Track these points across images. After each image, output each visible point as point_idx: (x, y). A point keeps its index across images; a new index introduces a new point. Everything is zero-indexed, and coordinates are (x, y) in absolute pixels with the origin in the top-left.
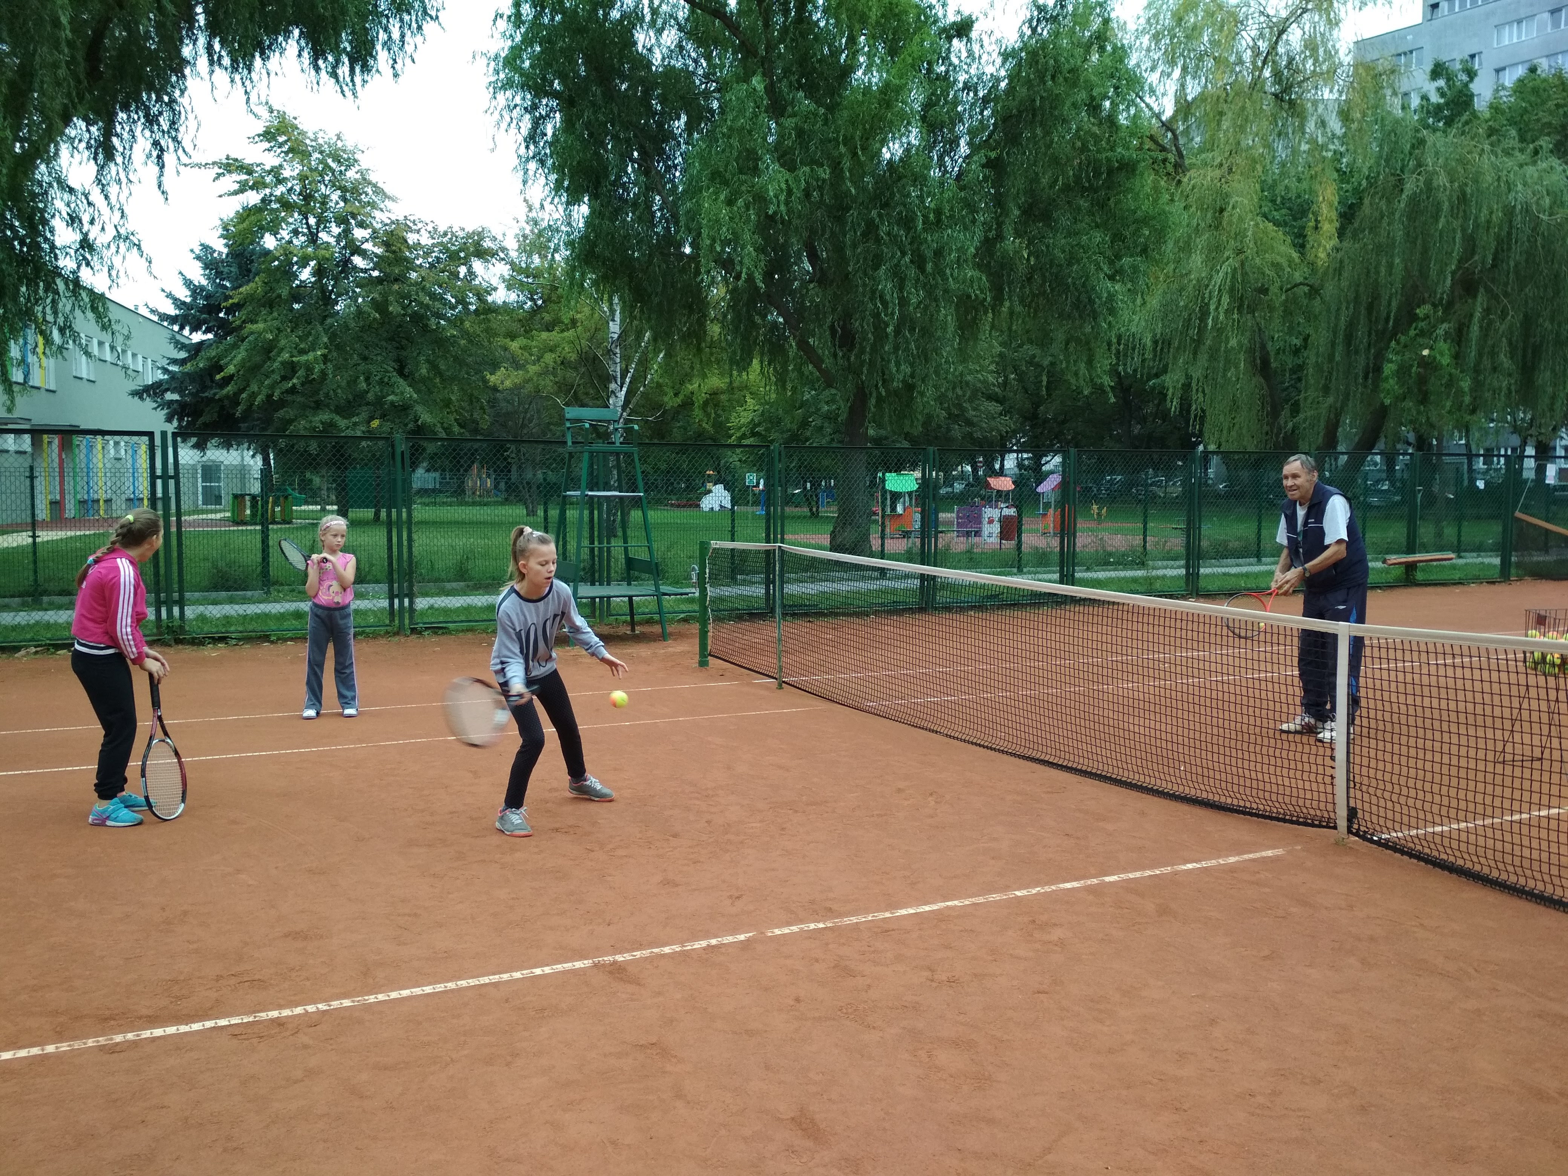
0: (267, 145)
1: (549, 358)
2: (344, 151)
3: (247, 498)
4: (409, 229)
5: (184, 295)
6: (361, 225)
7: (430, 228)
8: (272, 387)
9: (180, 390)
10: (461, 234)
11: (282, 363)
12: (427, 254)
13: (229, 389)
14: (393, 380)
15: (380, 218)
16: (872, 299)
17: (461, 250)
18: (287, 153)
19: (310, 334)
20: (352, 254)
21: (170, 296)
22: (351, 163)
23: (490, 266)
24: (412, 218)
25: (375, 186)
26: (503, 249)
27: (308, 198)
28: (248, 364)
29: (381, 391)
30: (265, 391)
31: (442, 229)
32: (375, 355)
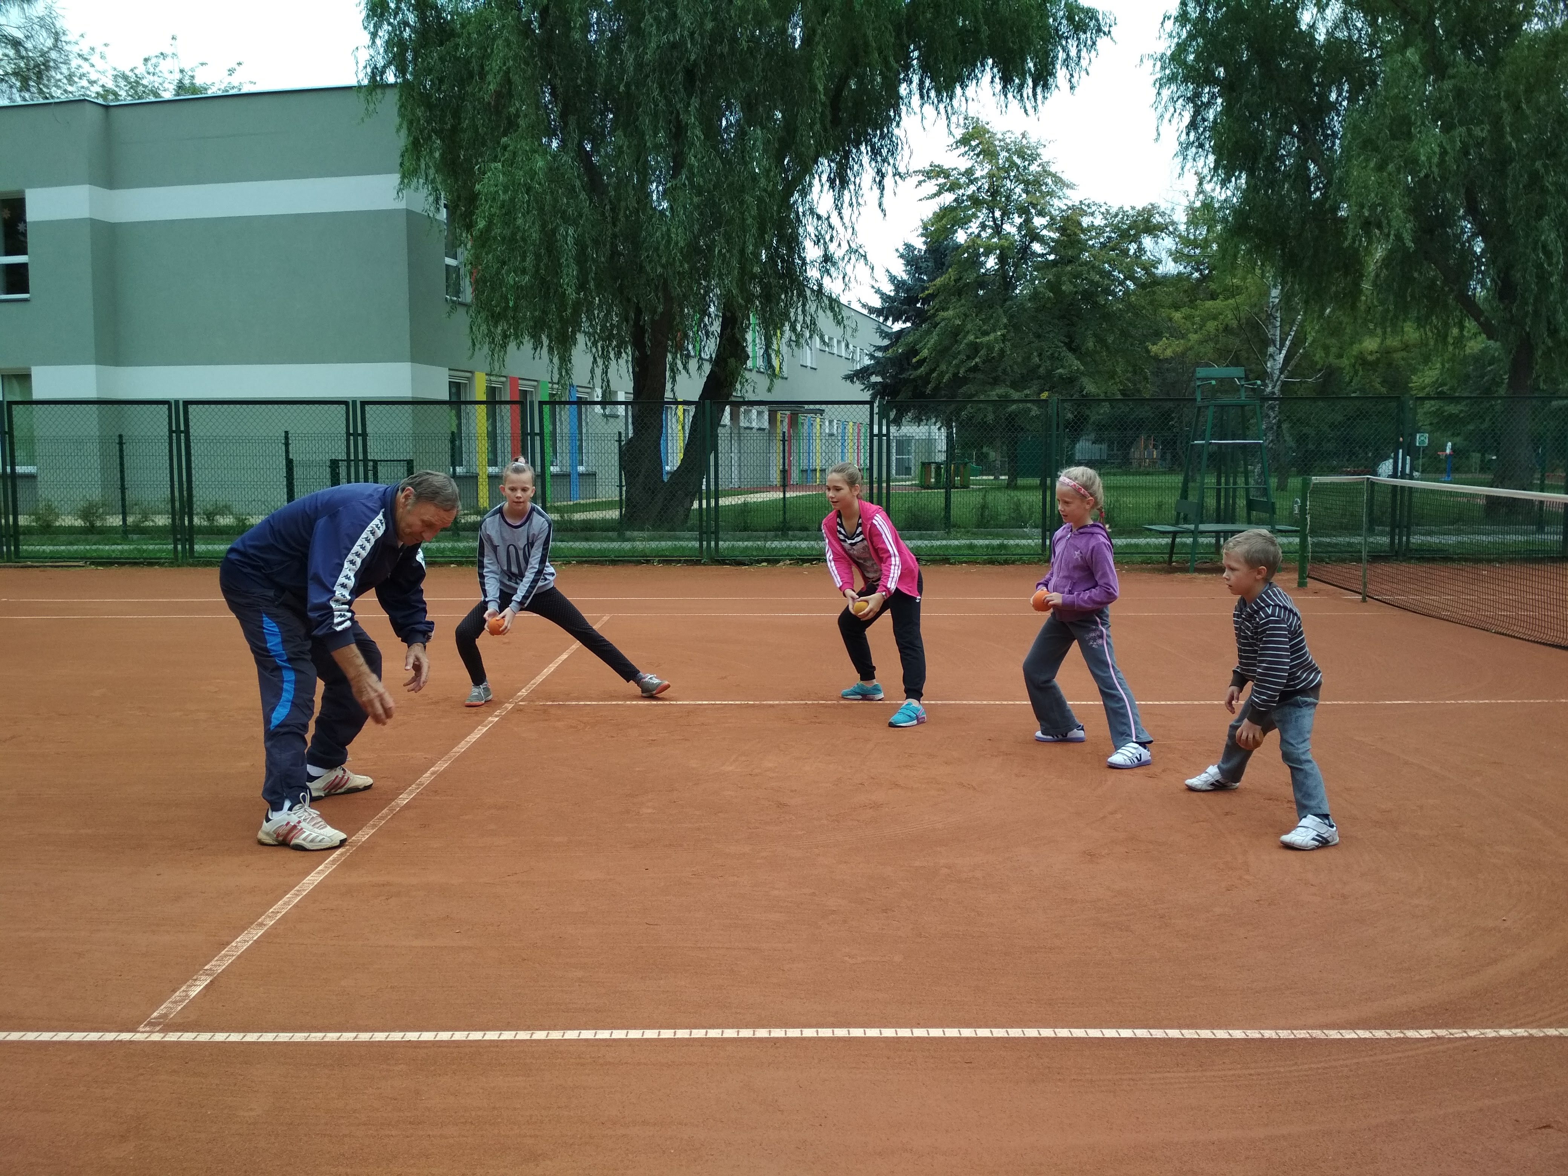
0: (963, 149)
1: (1211, 326)
2: (1028, 148)
3: (933, 466)
4: (1084, 213)
5: (888, 289)
6: (1041, 214)
7: (1103, 210)
8: (958, 366)
9: (882, 374)
10: (1131, 212)
11: (967, 344)
12: (1099, 235)
13: (922, 370)
14: (1062, 354)
15: (1058, 205)
16: (1535, 249)
17: (1130, 228)
18: (978, 155)
19: (992, 316)
20: (1032, 242)
21: (878, 291)
22: (1033, 158)
23: (1159, 241)
24: (1086, 202)
25: (1054, 176)
26: (1173, 223)
27: (994, 192)
28: (938, 348)
29: (1052, 365)
30: (952, 370)
31: (1113, 211)
32: (1048, 333)
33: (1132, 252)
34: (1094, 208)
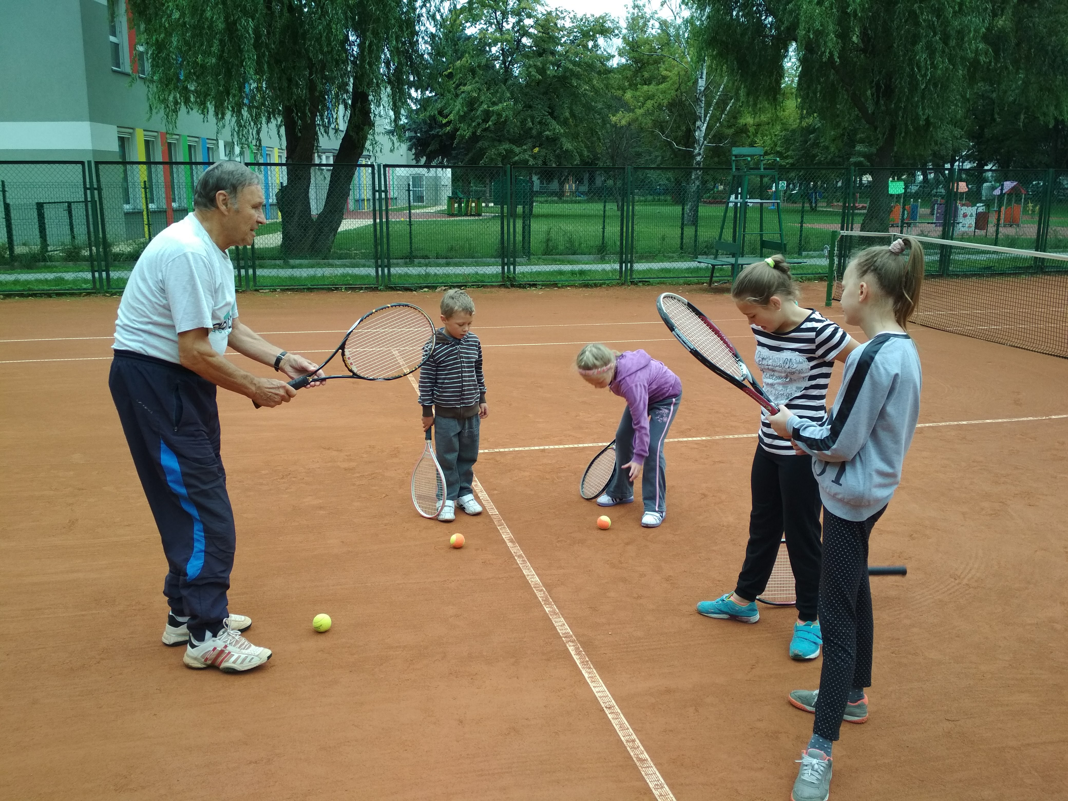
1: (649, 104)
4: (558, 18)
6: (529, 16)
7: (571, 15)
8: (476, 127)
10: (591, 19)
11: (482, 111)
12: (569, 34)
13: (449, 129)
14: (548, 121)
15: (540, 10)
16: (910, 65)
17: (591, 30)
19: (498, 91)
20: (522, 36)
23: (609, 40)
24: (560, 9)
26: (618, 28)
28: (462, 113)
29: (541, 128)
30: (471, 130)
31: (579, 16)
32: (537, 105)
33: (590, 47)
34: (565, 14)
